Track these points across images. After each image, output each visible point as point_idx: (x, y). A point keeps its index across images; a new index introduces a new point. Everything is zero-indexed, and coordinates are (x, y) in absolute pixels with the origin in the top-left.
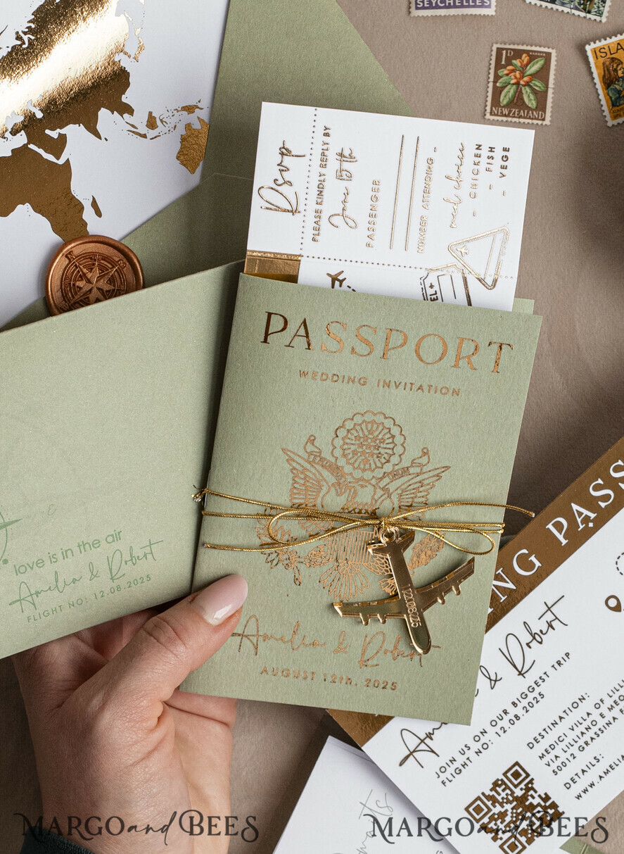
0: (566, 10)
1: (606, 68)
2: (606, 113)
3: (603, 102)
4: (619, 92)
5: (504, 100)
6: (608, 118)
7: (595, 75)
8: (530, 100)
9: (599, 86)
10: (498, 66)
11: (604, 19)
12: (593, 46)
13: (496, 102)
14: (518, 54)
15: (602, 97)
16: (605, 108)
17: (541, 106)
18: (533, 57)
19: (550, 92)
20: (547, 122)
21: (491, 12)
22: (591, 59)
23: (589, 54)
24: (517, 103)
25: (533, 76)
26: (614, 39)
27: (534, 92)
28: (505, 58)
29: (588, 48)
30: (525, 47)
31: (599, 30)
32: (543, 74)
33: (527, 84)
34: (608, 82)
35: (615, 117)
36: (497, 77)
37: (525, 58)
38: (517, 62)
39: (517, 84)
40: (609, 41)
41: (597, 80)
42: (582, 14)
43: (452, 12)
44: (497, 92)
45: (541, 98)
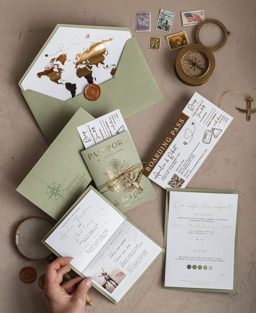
0: (163, 31)
1: (170, 41)
2: (170, 49)
3: (169, 47)
4: (172, 45)
5: (152, 46)
6: (170, 50)
7: (168, 42)
8: (157, 46)
9: (169, 44)
10: (151, 40)
11: (169, 32)
12: (168, 37)
13: (151, 47)
14: (154, 38)
15: (169, 46)
16: (170, 48)
17: (159, 47)
18: (157, 39)
19: (160, 45)
20: (160, 50)
21: (150, 31)
22: (167, 39)
23: (167, 38)
24: (154, 47)
25: (157, 42)
26: (171, 36)
27: (157, 45)
28: (152, 39)
29: (167, 37)
30: (156, 37)
31: (169, 34)
32: (159, 42)
33: (156, 44)
34: (170, 43)
35: (171, 49)
36: (151, 42)
37: (156, 39)
38: (154, 40)
39: (154, 43)
40: (170, 36)
41: (168, 43)
42: (166, 31)
43: (143, 31)
44: (151, 45)
45: (159, 46)
